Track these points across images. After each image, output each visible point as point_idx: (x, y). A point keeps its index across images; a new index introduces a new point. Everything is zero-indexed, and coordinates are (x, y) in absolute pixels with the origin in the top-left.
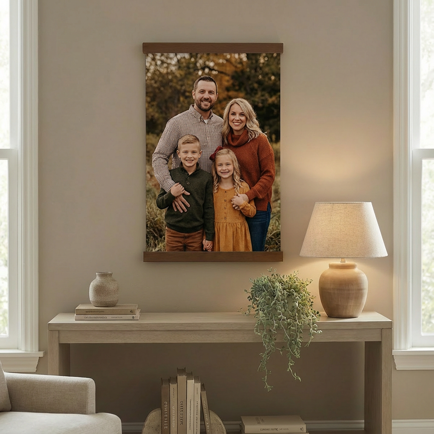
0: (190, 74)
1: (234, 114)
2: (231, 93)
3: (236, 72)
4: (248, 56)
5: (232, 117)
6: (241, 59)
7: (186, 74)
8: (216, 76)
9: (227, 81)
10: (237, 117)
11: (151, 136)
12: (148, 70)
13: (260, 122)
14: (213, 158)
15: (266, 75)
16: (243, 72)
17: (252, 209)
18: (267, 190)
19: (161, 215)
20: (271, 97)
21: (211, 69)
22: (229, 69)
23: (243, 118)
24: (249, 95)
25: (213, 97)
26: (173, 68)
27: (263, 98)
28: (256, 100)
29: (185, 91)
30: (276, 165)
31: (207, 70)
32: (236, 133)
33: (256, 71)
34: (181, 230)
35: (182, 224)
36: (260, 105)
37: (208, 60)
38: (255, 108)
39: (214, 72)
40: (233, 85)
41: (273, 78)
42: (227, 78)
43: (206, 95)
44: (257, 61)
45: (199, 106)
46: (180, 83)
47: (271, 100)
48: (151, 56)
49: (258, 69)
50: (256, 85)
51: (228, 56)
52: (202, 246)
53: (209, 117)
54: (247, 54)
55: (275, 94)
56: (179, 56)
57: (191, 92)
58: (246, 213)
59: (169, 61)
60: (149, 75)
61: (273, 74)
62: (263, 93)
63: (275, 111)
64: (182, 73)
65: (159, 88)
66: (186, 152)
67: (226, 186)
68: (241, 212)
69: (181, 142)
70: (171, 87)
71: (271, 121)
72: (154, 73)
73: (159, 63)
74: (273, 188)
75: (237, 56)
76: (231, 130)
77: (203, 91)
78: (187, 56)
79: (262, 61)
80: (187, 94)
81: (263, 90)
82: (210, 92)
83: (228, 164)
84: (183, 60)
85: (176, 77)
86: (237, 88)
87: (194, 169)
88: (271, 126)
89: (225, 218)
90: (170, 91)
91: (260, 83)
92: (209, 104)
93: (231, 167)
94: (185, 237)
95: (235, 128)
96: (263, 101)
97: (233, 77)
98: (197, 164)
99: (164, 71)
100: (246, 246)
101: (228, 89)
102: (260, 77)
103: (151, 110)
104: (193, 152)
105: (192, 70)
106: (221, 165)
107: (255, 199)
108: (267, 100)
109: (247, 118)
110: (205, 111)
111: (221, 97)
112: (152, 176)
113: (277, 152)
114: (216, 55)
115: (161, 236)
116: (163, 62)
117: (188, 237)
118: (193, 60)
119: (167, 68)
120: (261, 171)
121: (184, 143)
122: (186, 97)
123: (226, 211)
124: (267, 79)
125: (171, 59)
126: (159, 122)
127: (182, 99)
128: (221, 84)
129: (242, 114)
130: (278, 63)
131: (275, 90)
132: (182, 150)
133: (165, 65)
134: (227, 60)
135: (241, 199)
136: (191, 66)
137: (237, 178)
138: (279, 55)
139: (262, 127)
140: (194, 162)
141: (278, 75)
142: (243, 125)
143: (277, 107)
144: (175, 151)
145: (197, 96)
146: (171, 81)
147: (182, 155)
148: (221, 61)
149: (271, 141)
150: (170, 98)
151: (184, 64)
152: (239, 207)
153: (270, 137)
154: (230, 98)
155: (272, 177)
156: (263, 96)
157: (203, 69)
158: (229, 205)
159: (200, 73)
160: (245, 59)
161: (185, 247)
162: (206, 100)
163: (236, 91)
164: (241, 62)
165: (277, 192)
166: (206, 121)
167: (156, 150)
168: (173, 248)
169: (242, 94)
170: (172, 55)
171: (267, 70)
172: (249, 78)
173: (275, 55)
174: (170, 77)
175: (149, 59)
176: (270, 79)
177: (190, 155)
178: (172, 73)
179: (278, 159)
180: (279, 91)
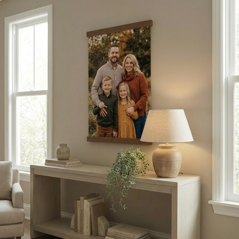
0: (107, 44)
1: (128, 63)
2: (126, 52)
3: (129, 40)
4: (134, 31)
5: (126, 65)
6: (131, 33)
7: (106, 45)
8: (119, 44)
9: (124, 45)
10: (129, 65)
11: (91, 78)
12: (89, 45)
13: (140, 66)
14: (118, 88)
15: (143, 39)
16: (131, 39)
17: (136, 115)
18: (144, 104)
19: (95, 118)
20: (146, 52)
21: (117, 41)
22: (125, 39)
23: (132, 65)
24: (135, 52)
25: (118, 55)
26: (100, 43)
27: (142, 53)
28: (138, 54)
29: (105, 54)
30: (148, 90)
31: (115, 41)
32: (128, 74)
33: (138, 38)
34: (103, 126)
35: (104, 123)
36: (140, 57)
37: (116, 36)
38: (138, 58)
39: (118, 42)
40: (127, 47)
41: (147, 40)
42: (124, 44)
43: (115, 55)
44: (139, 32)
45: (111, 61)
46: (103, 50)
47: (146, 53)
48: (91, 38)
49: (139, 37)
50: (138, 46)
51: (125, 32)
52: (113, 134)
53: (116, 66)
54: (134, 30)
55: (148, 50)
56: (103, 36)
57: (108, 54)
58: (133, 118)
59: (98, 39)
60: (90, 47)
61: (147, 38)
62: (142, 50)
63: (148, 59)
64: (104, 44)
65: (94, 54)
66: (106, 85)
67: (124, 103)
68: (131, 117)
69: (103, 80)
70: (99, 52)
71: (146, 65)
72: (92, 47)
73: (94, 41)
74: (147, 103)
75: (129, 31)
76: (126, 72)
77: (113, 53)
78: (106, 35)
79: (141, 32)
80: (106, 55)
81: (142, 48)
82: (117, 53)
83: (124, 91)
84: (104, 38)
85: (101, 47)
86: (129, 49)
87: (109, 94)
88: (146, 68)
89: (123, 120)
90: (99, 54)
91: (140, 44)
92: (116, 59)
93: (126, 92)
94: (105, 130)
95: (128, 71)
96: (142, 55)
97: (127, 43)
98: (111, 91)
99: (96, 45)
100: (133, 136)
101: (125, 50)
102: (140, 41)
103: (91, 65)
104: (109, 85)
105: (108, 42)
106: (121, 91)
107: (137, 110)
108: (143, 54)
109: (134, 65)
110: (114, 63)
111: (121, 55)
112: (91, 98)
113: (149, 83)
114: (119, 32)
115: (95, 129)
116: (96, 40)
117: (107, 129)
118: (109, 37)
119: (97, 43)
120: (141, 94)
121: (105, 81)
122: (106, 57)
123: (123, 116)
124: (143, 42)
125: (99, 38)
126: (94, 71)
127: (104, 58)
128: (121, 48)
129: (131, 63)
130: (149, 32)
131: (148, 47)
132: (104, 84)
133: (97, 41)
134: (125, 34)
135: (131, 110)
136: (108, 40)
137: (129, 98)
138: (150, 27)
139: (141, 69)
140: (109, 90)
141: (149, 39)
142: (132, 68)
143: (149, 57)
144: (101, 85)
145: (110, 55)
146: (99, 49)
147: (104, 87)
148: (121, 35)
149: (146, 77)
150: (99, 58)
151: (105, 40)
152: (130, 114)
153: (145, 74)
154: (126, 55)
155: (146, 97)
156: (142, 51)
157: (113, 41)
158: (125, 113)
159: (112, 43)
160: (133, 32)
161: (105, 135)
162: (115, 57)
163: (128, 50)
164: (131, 34)
165: (149, 105)
166: (115, 68)
167: (93, 85)
168: (100, 135)
169: (131, 52)
170: (100, 36)
171: (143, 36)
172: (134, 43)
173: (148, 27)
174: (99, 47)
175: (90, 40)
176: (145, 42)
177: (107, 87)
178: (100, 45)
179: (149, 87)
180: (150, 48)
